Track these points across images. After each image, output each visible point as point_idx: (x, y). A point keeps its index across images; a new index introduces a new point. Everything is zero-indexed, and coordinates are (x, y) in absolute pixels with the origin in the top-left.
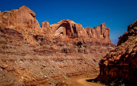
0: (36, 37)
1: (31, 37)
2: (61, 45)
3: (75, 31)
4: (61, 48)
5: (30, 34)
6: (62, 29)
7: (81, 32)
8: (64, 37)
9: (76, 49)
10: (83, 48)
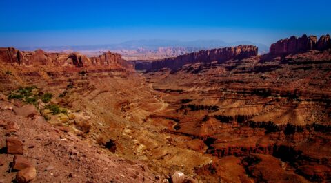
0: (49, 74)
1: (45, 73)
2: (67, 76)
3: (81, 62)
4: (67, 79)
5: (44, 71)
6: (70, 60)
7: (86, 62)
8: (71, 66)
9: (81, 76)
10: (85, 76)
